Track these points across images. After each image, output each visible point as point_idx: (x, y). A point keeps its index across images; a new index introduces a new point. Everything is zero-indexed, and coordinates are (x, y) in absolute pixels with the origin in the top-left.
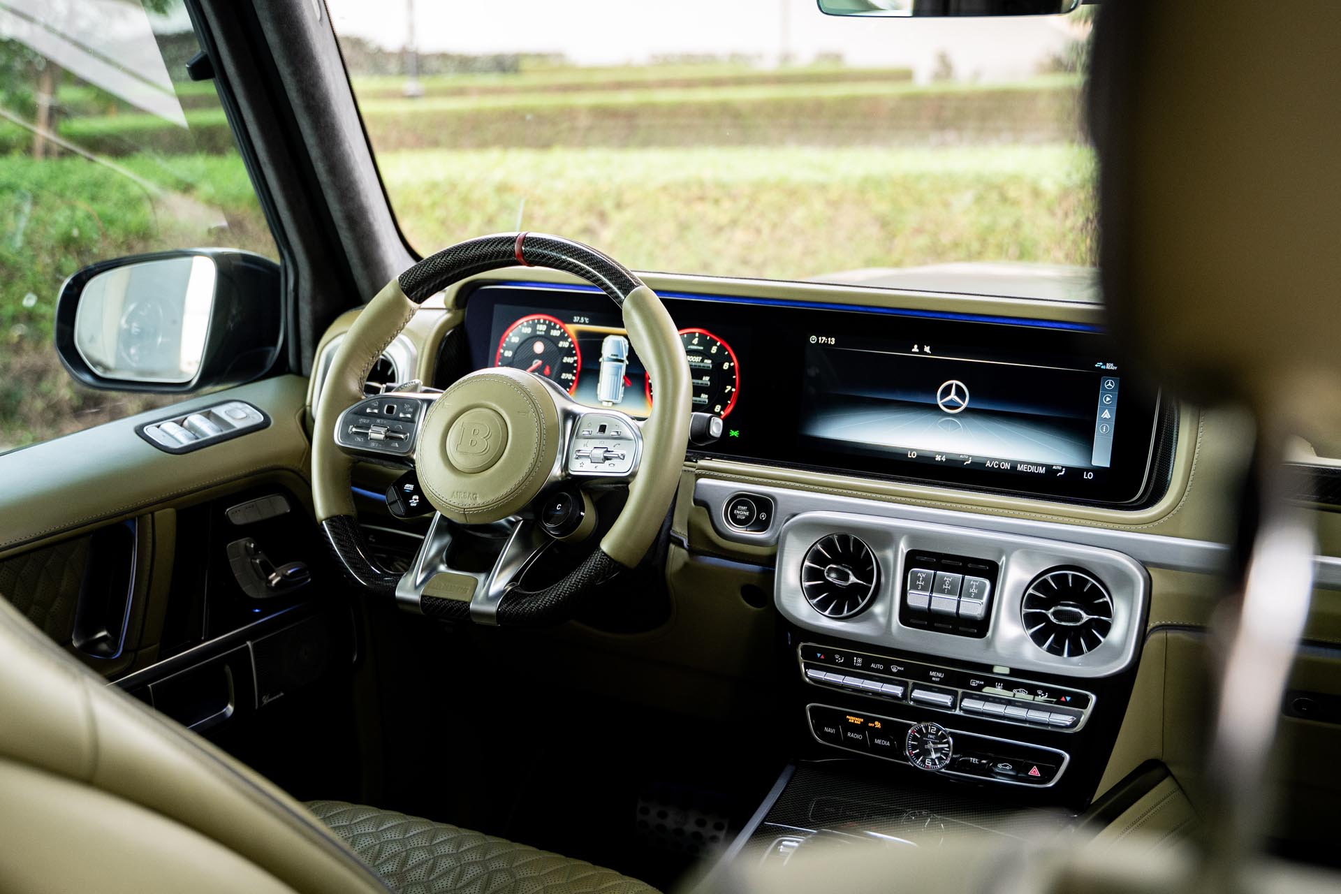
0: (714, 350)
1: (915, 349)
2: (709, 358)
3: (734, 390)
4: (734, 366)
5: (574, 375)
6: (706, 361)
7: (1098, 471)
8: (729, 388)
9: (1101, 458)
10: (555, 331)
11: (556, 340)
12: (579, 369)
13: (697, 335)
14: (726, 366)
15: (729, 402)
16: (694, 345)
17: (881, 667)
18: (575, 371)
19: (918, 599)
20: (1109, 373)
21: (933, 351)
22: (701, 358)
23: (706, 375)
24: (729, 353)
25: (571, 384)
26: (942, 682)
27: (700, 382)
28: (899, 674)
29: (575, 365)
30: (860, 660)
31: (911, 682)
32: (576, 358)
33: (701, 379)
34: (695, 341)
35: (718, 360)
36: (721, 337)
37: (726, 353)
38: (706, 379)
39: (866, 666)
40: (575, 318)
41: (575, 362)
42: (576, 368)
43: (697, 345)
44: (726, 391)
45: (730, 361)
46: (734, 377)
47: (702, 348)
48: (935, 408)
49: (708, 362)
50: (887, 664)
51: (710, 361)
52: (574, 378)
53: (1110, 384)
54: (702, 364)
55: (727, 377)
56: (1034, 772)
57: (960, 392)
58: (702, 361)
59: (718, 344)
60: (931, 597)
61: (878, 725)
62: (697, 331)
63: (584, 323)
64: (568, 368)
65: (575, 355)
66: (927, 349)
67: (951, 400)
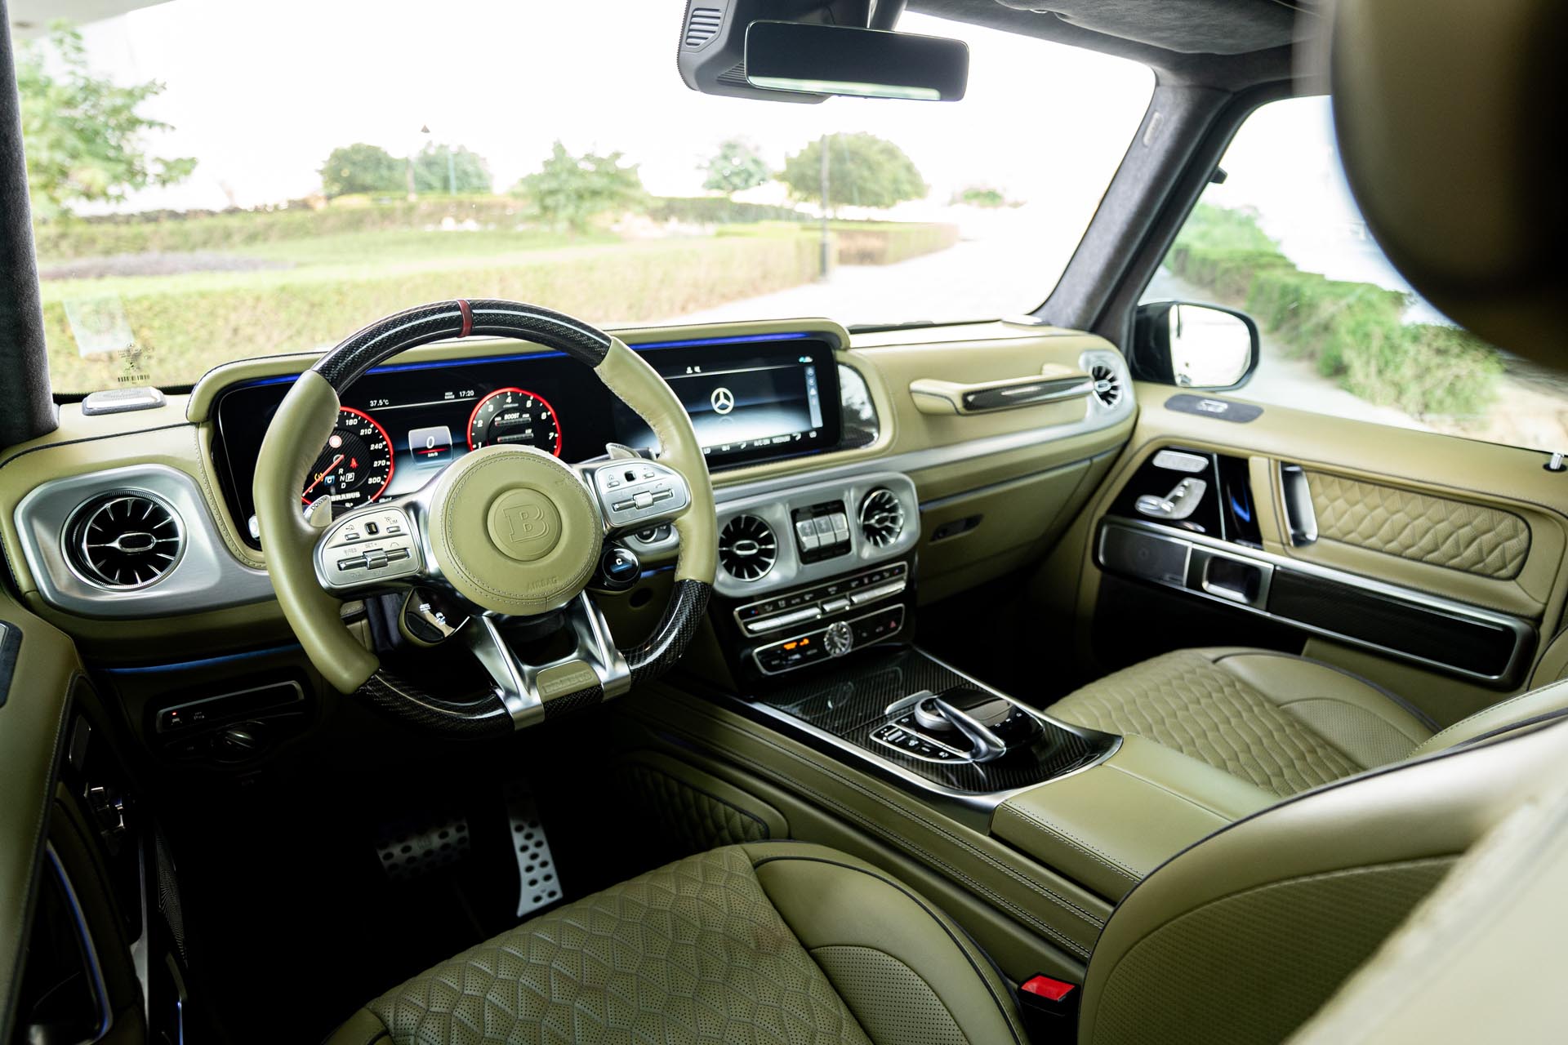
0: (529, 404)
1: (689, 370)
2: (526, 413)
3: (557, 435)
4: (551, 415)
5: (387, 460)
6: (524, 416)
7: (817, 430)
8: (552, 434)
9: (817, 421)
10: (351, 420)
11: (355, 430)
12: (392, 453)
13: (509, 394)
14: (544, 416)
15: (555, 447)
16: (508, 403)
17: (798, 600)
18: (388, 456)
19: (810, 542)
20: (808, 364)
21: (703, 370)
22: (518, 414)
23: (529, 428)
24: (543, 405)
25: (387, 470)
26: (837, 592)
27: (523, 435)
28: (811, 599)
29: (386, 450)
30: (783, 602)
31: (819, 602)
32: (385, 443)
33: (524, 432)
34: (509, 400)
35: (535, 412)
36: (533, 391)
37: (541, 405)
38: (529, 431)
39: (788, 604)
40: (372, 402)
41: (385, 446)
42: (388, 453)
43: (511, 403)
44: (550, 438)
45: (547, 411)
46: (554, 424)
47: (517, 405)
48: (713, 412)
49: (526, 416)
50: (801, 596)
51: (528, 415)
52: (388, 463)
53: (810, 371)
54: (521, 420)
55: (547, 425)
56: (893, 624)
57: (727, 397)
58: (520, 416)
59: (532, 398)
60: (819, 538)
61: (806, 641)
62: (508, 390)
63: (384, 405)
64: (380, 454)
65: (383, 439)
66: (697, 369)
67: (723, 404)
